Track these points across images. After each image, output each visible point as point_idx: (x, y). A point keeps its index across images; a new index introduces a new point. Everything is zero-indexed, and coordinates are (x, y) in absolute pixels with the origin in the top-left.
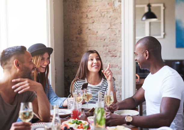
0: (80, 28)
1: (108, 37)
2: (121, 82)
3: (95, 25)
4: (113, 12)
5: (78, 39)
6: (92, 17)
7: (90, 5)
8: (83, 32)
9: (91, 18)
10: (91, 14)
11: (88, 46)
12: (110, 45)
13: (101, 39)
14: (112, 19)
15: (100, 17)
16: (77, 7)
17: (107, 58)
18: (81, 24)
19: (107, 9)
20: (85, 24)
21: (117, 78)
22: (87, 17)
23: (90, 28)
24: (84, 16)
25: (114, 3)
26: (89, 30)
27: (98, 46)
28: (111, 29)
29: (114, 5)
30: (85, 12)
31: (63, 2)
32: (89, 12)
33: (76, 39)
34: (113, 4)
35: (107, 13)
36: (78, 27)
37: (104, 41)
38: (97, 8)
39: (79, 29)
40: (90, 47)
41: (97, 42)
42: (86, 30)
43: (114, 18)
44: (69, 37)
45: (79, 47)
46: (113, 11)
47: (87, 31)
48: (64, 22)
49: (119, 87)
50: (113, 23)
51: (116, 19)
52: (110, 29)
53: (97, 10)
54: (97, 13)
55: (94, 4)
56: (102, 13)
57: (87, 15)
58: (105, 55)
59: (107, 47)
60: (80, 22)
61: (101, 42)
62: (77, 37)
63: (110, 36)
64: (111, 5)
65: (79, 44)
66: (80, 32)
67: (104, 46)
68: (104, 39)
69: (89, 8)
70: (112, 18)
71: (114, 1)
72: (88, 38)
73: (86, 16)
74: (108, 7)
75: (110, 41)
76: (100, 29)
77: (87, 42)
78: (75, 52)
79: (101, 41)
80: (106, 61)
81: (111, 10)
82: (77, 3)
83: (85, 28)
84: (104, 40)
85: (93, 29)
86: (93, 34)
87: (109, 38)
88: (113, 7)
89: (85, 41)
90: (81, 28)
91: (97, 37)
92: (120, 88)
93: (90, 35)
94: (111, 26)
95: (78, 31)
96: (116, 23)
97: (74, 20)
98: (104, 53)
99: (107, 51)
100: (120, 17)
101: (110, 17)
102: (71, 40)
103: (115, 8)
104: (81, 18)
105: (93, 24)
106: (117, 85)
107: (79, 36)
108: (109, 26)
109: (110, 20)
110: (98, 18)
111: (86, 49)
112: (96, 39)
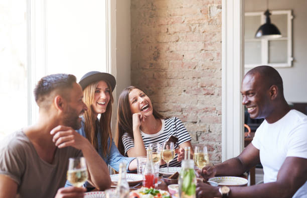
0: (156, 50)
1: (201, 63)
2: (220, 135)
3: (181, 44)
4: (209, 24)
5: (154, 67)
6: (175, 33)
7: (172, 14)
8: (162, 56)
9: (174, 34)
10: (173, 27)
11: (169, 78)
12: (203, 77)
13: (189, 67)
14: (207, 36)
15: (187, 32)
16: (152, 16)
17: (199, 96)
18: (158, 42)
19: (199, 20)
20: (164, 43)
21: (214, 129)
22: (168, 32)
23: (172, 49)
24: (163, 30)
25: (210, 10)
26: (171, 52)
27: (185, 78)
28: (206, 50)
29: (210, 13)
30: (164, 25)
31: (131, 8)
32: (171, 25)
33: (150, 66)
34: (209, 12)
35: (199, 26)
36: (153, 48)
37: (194, 70)
38: (183, 18)
39: (155, 52)
40: (171, 80)
41: (183, 71)
42: (166, 52)
43: (210, 34)
44: (139, 64)
45: (155, 79)
46: (209, 22)
47: (168, 54)
48: (131, 40)
50: (208, 42)
51: (214, 35)
52: (203, 52)
53: (184, 22)
54: (184, 26)
55: (178, 11)
56: (190, 26)
57: (168, 30)
58: (195, 92)
59: (199, 79)
60: (156, 40)
61: (190, 71)
62: (152, 64)
63: (203, 62)
64: (205, 14)
65: (155, 74)
66: (157, 56)
67: (193, 78)
69: (171, 19)
70: (207, 34)
71: (210, 7)
72: (170, 64)
73: (166, 30)
74: (201, 16)
75: (203, 70)
76: (188, 50)
77: (167, 72)
78: (148, 87)
79: (190, 69)
80: (198, 101)
81: (205, 21)
82: (152, 10)
83: (165, 49)
84: (195, 68)
85: (177, 51)
86: (177, 60)
87: (202, 65)
88: (209, 17)
89: (165, 69)
90: (158, 50)
91: (183, 63)
92: (219, 145)
93: (171, 60)
94: (205, 46)
95: (153, 54)
96: (213, 41)
97: (148, 37)
98: (193, 88)
99: (199, 87)
100: (220, 32)
101: (204, 32)
102: (143, 69)
103: (212, 18)
104: (158, 33)
105: (177, 43)
106: (214, 140)
107: (155, 61)
108: (201, 46)
109: (204, 37)
110: (185, 33)
111: (165, 83)
112: (182, 66)
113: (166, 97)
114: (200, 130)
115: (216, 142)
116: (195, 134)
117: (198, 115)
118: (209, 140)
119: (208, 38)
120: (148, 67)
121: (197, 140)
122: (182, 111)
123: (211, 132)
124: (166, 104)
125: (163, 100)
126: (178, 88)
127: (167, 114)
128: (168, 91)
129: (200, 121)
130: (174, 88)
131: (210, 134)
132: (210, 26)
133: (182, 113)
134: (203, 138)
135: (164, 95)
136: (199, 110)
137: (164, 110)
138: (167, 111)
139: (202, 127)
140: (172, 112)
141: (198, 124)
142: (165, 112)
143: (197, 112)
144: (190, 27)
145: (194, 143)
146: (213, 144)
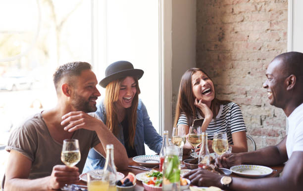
0: (221, 31)
1: (266, 44)
2: (285, 121)
3: (246, 24)
4: (275, 2)
5: (218, 48)
6: (240, 12)
8: (227, 37)
9: (239, 14)
10: (239, 7)
11: (233, 60)
12: (268, 58)
13: (254, 48)
14: (273, 14)
15: (252, 11)
17: (264, 78)
18: (223, 23)
20: (229, 23)
21: (279, 114)
22: (233, 12)
23: (237, 29)
24: (229, 11)
26: (236, 32)
27: (250, 60)
28: (272, 30)
30: (230, 5)
32: (236, 4)
33: (215, 48)
35: (265, 4)
36: (219, 28)
37: (259, 51)
39: (220, 33)
40: (236, 61)
41: (247, 53)
42: (231, 32)
43: (277, 12)
44: (204, 46)
45: (220, 60)
47: (233, 35)
48: (197, 21)
49: (283, 129)
50: (274, 21)
51: (281, 14)
52: (269, 31)
53: (249, 1)
54: (249, 5)
56: (256, 4)
57: (233, 9)
58: (259, 75)
59: (264, 61)
60: (221, 20)
61: (255, 52)
62: (216, 45)
63: (268, 43)
65: (220, 55)
66: (222, 37)
67: (258, 59)
68: (259, 48)
70: (273, 12)
72: (235, 45)
73: (231, 10)
75: (269, 51)
76: (253, 31)
77: (231, 53)
78: (213, 69)
79: (255, 50)
83: (230, 29)
84: (260, 49)
85: (242, 31)
86: (242, 41)
87: (268, 46)
89: (229, 51)
90: (223, 31)
91: (248, 44)
93: (236, 41)
94: (271, 26)
95: (218, 35)
96: (279, 20)
97: (213, 18)
98: (258, 70)
99: (264, 68)
100: (286, 10)
101: (270, 11)
102: (208, 50)
104: (224, 13)
105: (242, 23)
106: (279, 125)
107: (220, 43)
108: (267, 26)
109: (270, 16)
110: (251, 13)
111: (230, 65)
112: (247, 47)
113: (230, 79)
114: (264, 114)
115: (281, 127)
116: (259, 118)
117: (263, 98)
118: (274, 125)
119: (275, 16)
120: (213, 48)
121: (262, 124)
122: (246, 94)
123: (276, 116)
124: (230, 87)
125: (227, 82)
126: (242, 70)
127: (230, 97)
128: (233, 73)
129: (265, 105)
130: (239, 70)
131: (275, 119)
132: (277, 3)
133: (246, 96)
134: (268, 123)
135: (228, 77)
136: (264, 93)
137: (228, 93)
138: (231, 93)
139: (266, 111)
140: (236, 94)
141: (262, 108)
142: (229, 94)
143: (262, 96)
144: (256, 6)
145: (259, 127)
146: (278, 130)
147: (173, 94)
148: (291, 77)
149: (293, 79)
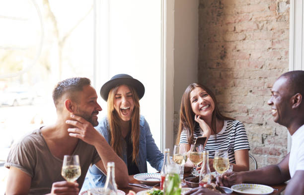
0: (223, 49)
1: (268, 62)
2: (287, 139)
3: (248, 42)
4: (277, 21)
5: (220, 66)
6: (242, 31)
7: (239, 11)
8: (229, 55)
10: (241, 25)
11: (235, 78)
12: (270, 77)
13: (256, 67)
14: (275, 33)
15: (255, 30)
16: (219, 15)
17: (265, 97)
18: (225, 41)
19: (267, 16)
20: (231, 41)
21: (281, 132)
22: (235, 30)
23: (239, 47)
24: (231, 29)
25: (278, 6)
26: (238, 51)
27: (251, 78)
28: (273, 49)
29: (279, 9)
30: (232, 23)
31: (199, 8)
32: (238, 22)
33: (217, 66)
34: (277, 8)
35: (267, 23)
36: (221, 46)
37: (261, 70)
38: (251, 14)
39: (222, 51)
40: (238, 79)
41: (249, 71)
42: (233, 50)
43: (279, 31)
44: (206, 63)
45: (222, 78)
46: (277, 19)
47: (234, 53)
48: (199, 39)
49: (284, 148)
50: (276, 40)
51: (282, 33)
52: (271, 50)
53: (251, 19)
54: (251, 23)
55: (245, 9)
56: (258, 23)
57: (235, 28)
58: (261, 93)
59: (266, 79)
60: (223, 38)
61: (256, 70)
62: (219, 63)
63: (270, 62)
64: (274, 10)
65: (222, 73)
66: (224, 55)
67: (260, 78)
68: (261, 66)
69: (239, 16)
70: (274, 31)
71: (278, 3)
72: (236, 64)
73: (233, 29)
74: (269, 13)
75: (270, 69)
76: (255, 49)
77: (233, 71)
78: (214, 87)
79: (257, 69)
80: (264, 102)
81: (274, 18)
82: (220, 8)
83: (232, 47)
84: (262, 68)
85: (244, 50)
86: (244, 59)
87: (269, 65)
88: (277, 13)
89: (231, 69)
90: (225, 49)
91: (250, 63)
92: (286, 150)
93: (238, 59)
94: (272, 44)
95: (220, 53)
96: (281, 38)
97: (215, 36)
98: (260, 89)
99: (266, 87)
100: (288, 29)
101: (272, 30)
102: (210, 68)
103: (281, 14)
104: (226, 32)
105: (244, 41)
106: (281, 144)
107: (221, 61)
108: (269, 44)
109: (271, 35)
110: (253, 31)
111: (232, 82)
112: (249, 65)
113: (232, 97)
114: (266, 132)
115: (282, 146)
116: (260, 136)
117: (264, 117)
118: (275, 144)
119: (277, 35)
120: (215, 66)
121: (263, 143)
122: (248, 112)
123: (277, 135)
124: (232, 104)
125: (229, 100)
126: (244, 88)
127: (232, 115)
128: (234, 91)
129: (266, 123)
130: (240, 88)
131: (276, 138)
132: (278, 22)
133: (248, 114)
134: (269, 141)
135: (230, 95)
136: (265, 111)
137: (229, 111)
138: (233, 111)
139: (268, 130)
140: (237, 113)
141: (263, 127)
142: (230, 112)
143: (263, 114)
144: (257, 25)
145: (260, 145)
146: (279, 149)
147: (174, 112)
148: (297, 96)
149: (299, 98)
